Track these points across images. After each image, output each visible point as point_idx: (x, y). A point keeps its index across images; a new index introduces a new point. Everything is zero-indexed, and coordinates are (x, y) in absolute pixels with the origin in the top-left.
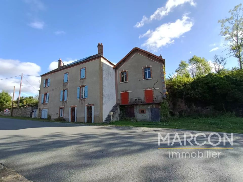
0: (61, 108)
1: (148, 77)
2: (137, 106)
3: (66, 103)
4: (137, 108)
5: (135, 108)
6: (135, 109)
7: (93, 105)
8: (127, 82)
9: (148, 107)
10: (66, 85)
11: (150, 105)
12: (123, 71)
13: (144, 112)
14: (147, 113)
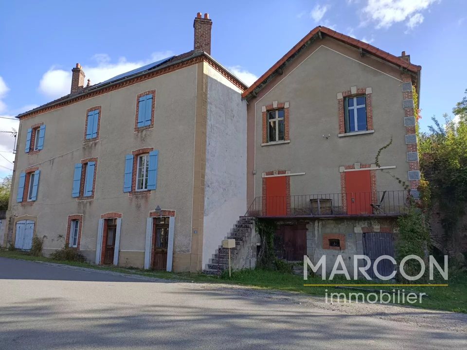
0: (74, 220)
1: (356, 129)
2: (316, 224)
3: (88, 204)
4: (316, 228)
5: (310, 229)
6: (309, 235)
7: (172, 213)
8: (286, 142)
9: (355, 228)
10: (91, 148)
11: (360, 223)
12: (275, 106)
13: (339, 246)
14: (350, 248)
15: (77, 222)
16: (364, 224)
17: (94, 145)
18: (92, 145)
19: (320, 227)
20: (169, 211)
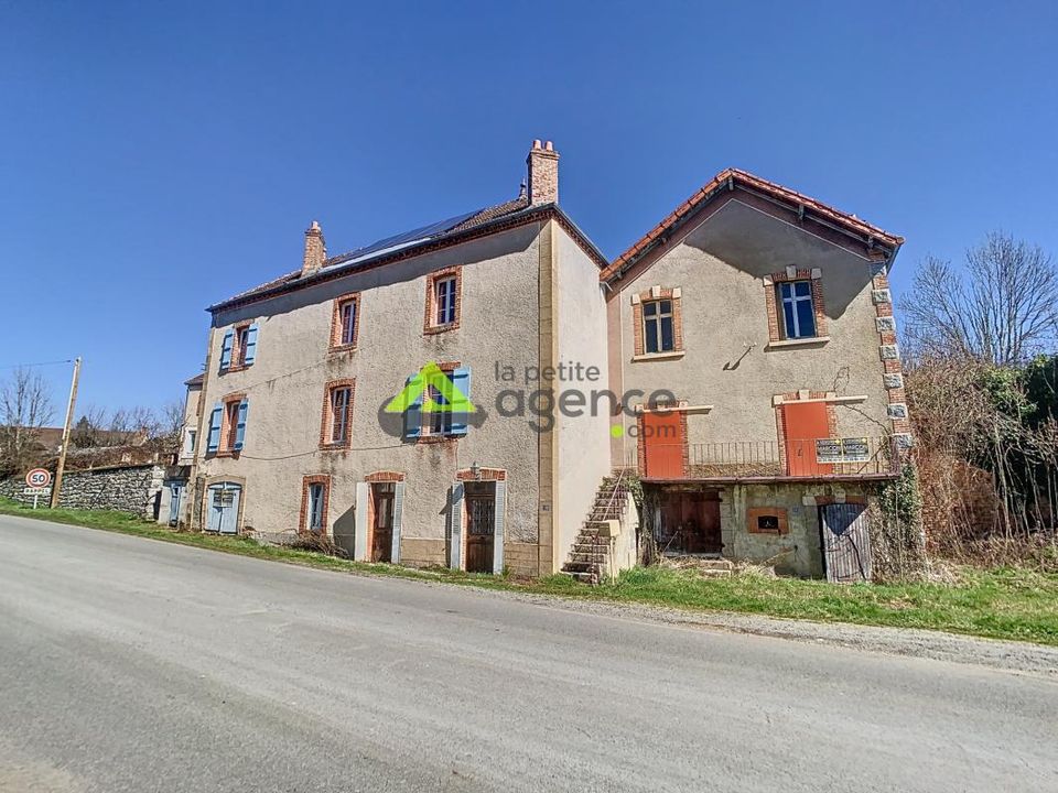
0: (311, 484)
2: (736, 492)
3: (340, 457)
4: (736, 498)
5: (726, 500)
6: (724, 509)
7: (501, 475)
8: (677, 354)
9: (804, 498)
10: (343, 361)
11: (813, 489)
12: (657, 293)
13: (776, 527)
14: (796, 531)
15: (318, 489)
16: (819, 490)
17: (348, 356)
18: (344, 357)
19: (744, 495)
20: (494, 471)
